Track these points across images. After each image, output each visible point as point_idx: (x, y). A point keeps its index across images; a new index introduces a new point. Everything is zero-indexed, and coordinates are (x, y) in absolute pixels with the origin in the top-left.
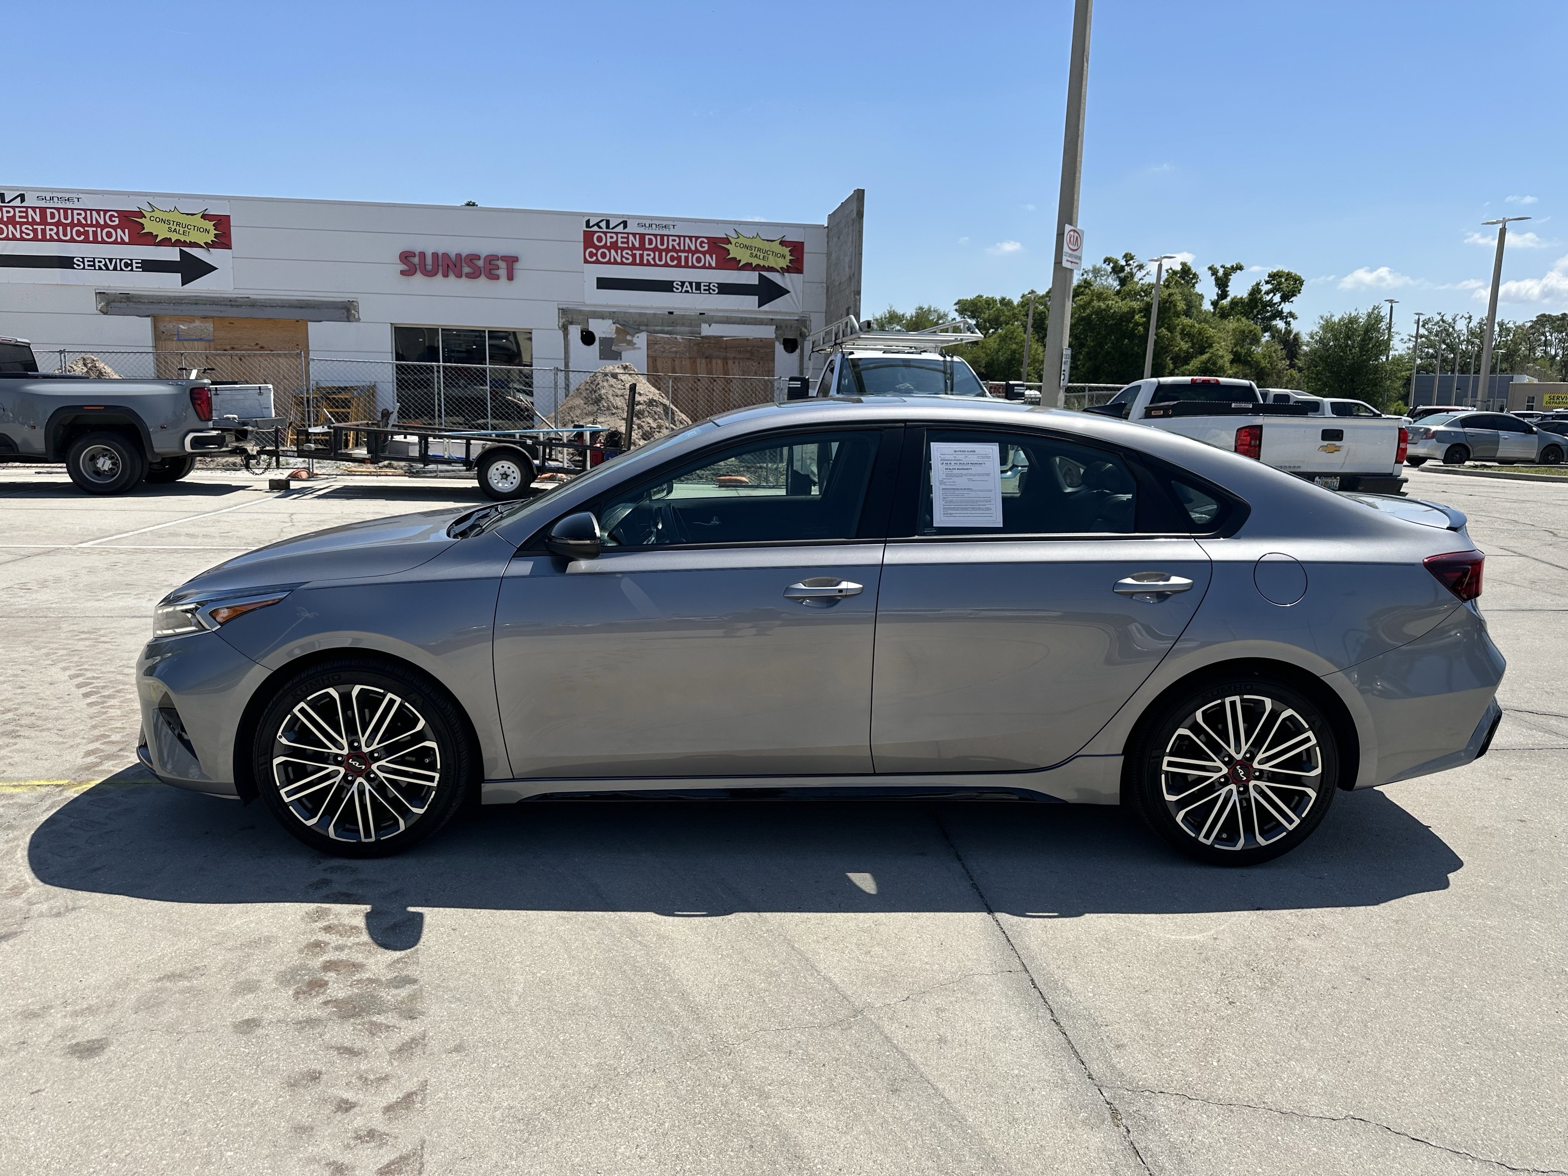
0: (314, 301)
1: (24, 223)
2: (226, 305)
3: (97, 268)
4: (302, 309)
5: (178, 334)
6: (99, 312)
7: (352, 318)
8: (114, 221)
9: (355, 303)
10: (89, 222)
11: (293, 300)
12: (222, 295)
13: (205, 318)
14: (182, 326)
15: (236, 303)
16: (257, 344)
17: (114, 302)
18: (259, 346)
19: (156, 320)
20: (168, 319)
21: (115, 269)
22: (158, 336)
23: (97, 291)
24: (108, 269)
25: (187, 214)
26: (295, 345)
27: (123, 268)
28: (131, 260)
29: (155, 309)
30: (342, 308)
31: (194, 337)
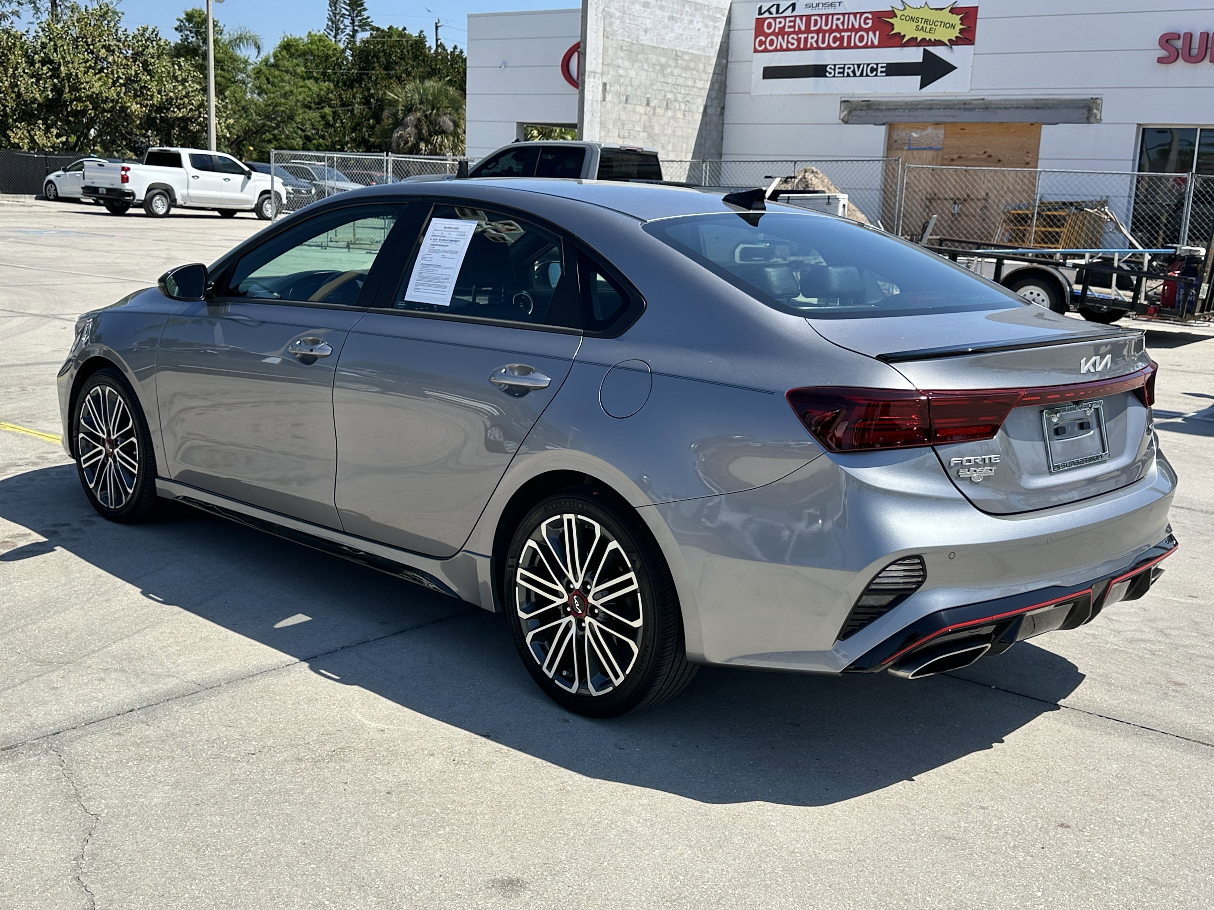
0: (1053, 100)
1: (791, 33)
2: (959, 109)
3: (846, 75)
4: (1039, 111)
5: (909, 143)
6: (840, 121)
7: (1092, 119)
8: (868, 24)
9: (1098, 101)
10: (846, 27)
11: (1029, 100)
12: (958, 98)
13: (938, 124)
14: (914, 135)
15: (970, 106)
16: (985, 152)
17: (855, 110)
18: (987, 154)
19: (891, 127)
20: (902, 126)
21: (861, 75)
22: (891, 145)
23: (843, 99)
24: (855, 75)
25: (937, 9)
26: (1025, 152)
27: (869, 73)
28: (877, 64)
29: (891, 117)
30: (1083, 108)
31: (924, 146)
